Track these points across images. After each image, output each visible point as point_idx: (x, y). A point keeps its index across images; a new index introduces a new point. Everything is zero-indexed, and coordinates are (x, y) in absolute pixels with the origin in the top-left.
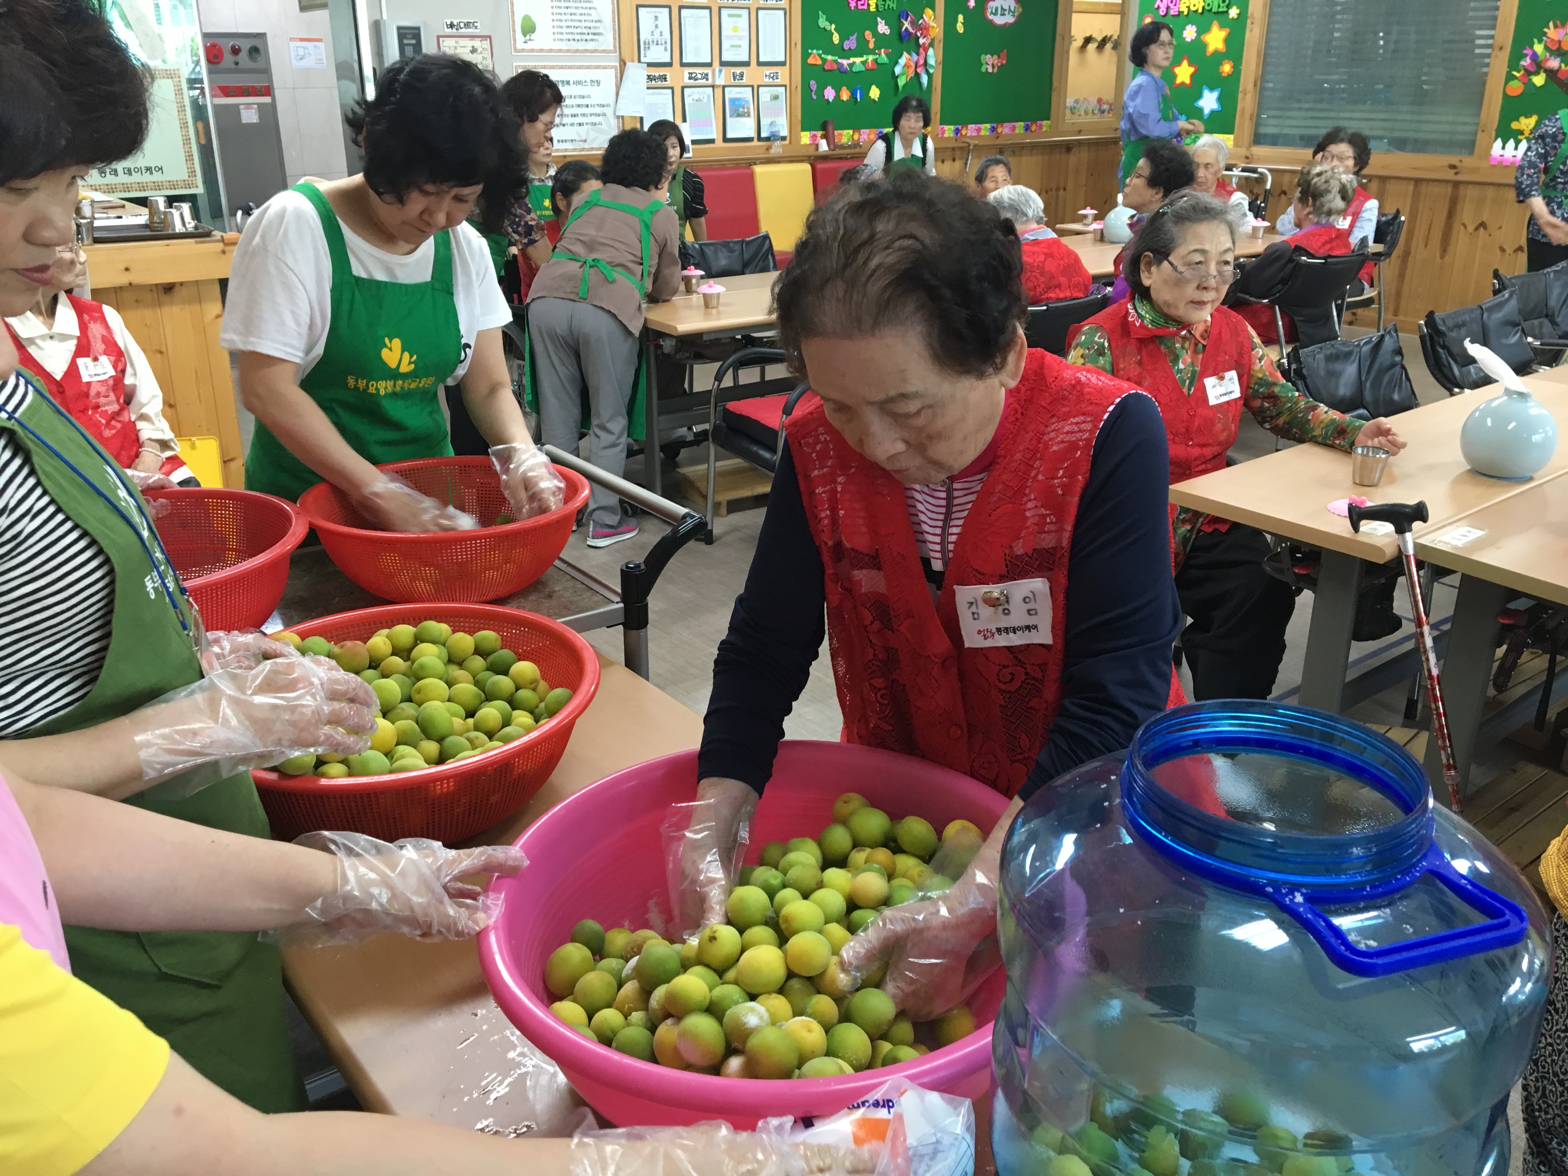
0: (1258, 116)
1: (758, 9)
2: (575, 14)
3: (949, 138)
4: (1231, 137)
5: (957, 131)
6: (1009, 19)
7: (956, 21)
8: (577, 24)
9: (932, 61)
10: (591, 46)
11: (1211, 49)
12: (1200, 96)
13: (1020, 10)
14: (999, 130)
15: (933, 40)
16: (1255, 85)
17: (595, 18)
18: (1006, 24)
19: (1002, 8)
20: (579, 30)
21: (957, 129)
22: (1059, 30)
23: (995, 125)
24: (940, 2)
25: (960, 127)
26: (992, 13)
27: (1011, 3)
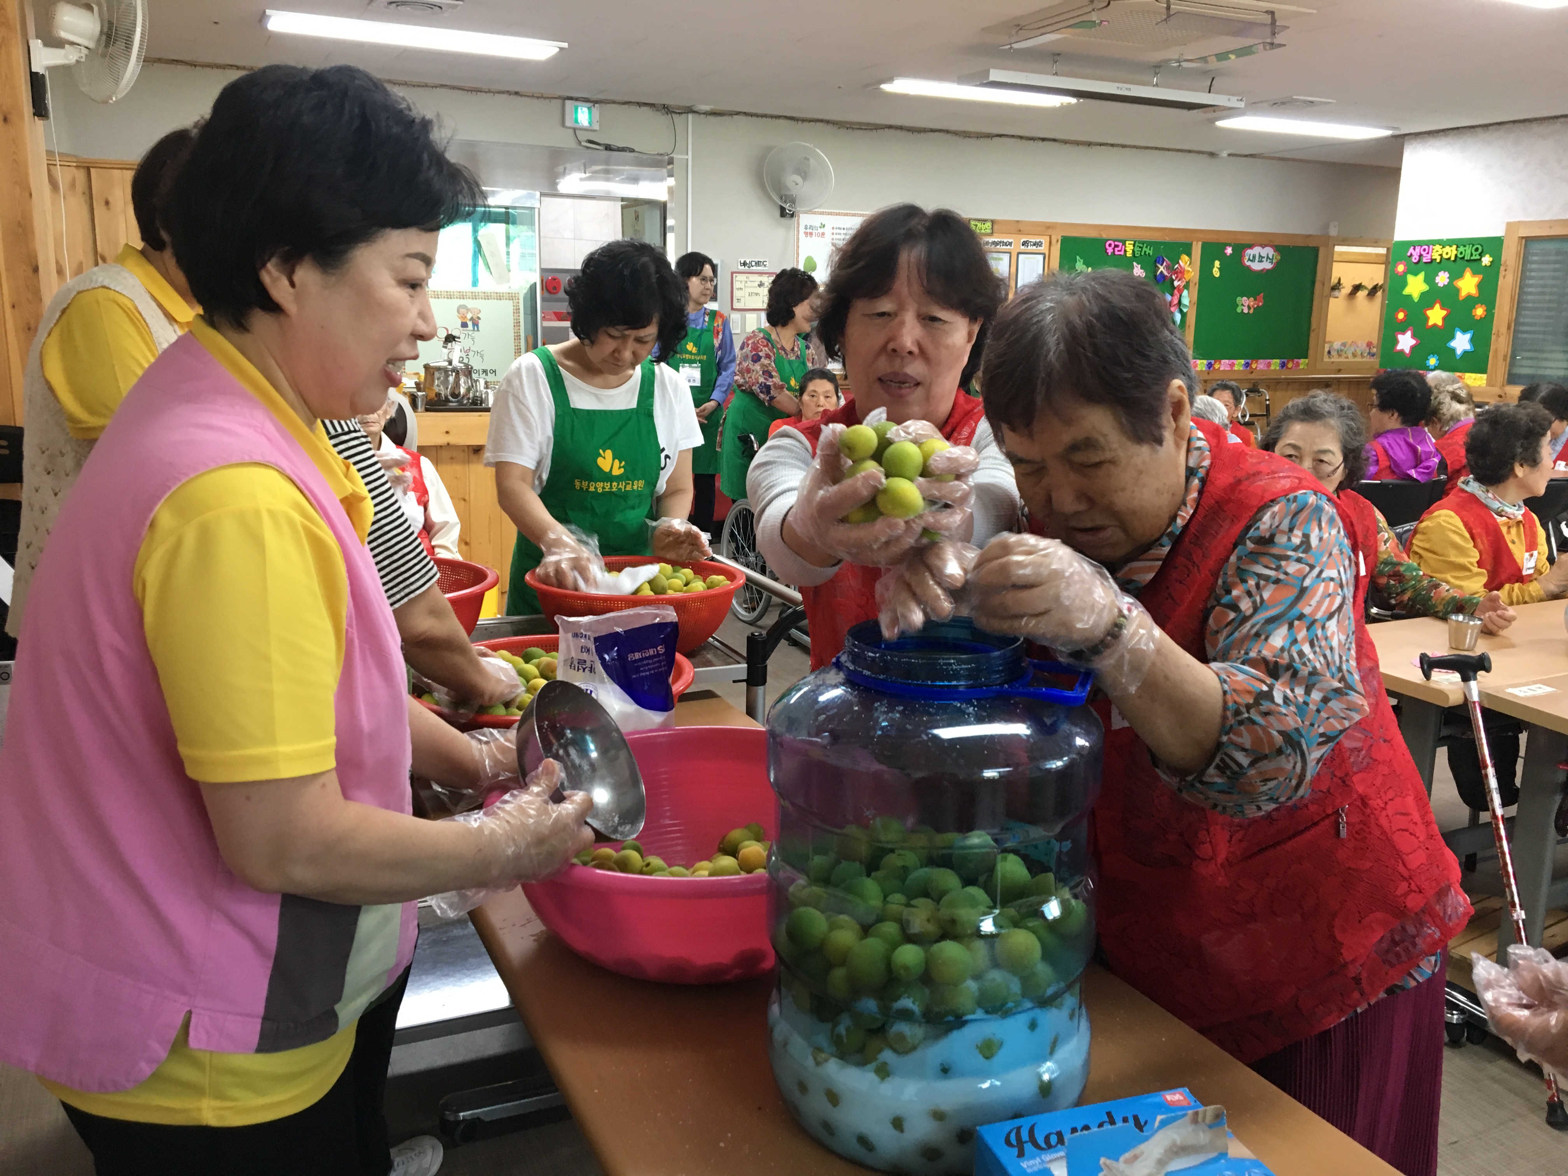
0: (1513, 356)
1: (1019, 253)
4: (1484, 376)
5: (1210, 366)
6: (1268, 266)
7: (1213, 267)
9: (1186, 301)
11: (1464, 293)
12: (1452, 337)
13: (1279, 257)
14: (1254, 366)
15: (1188, 283)
16: (1509, 328)
18: (1262, 270)
19: (1260, 256)
21: (1210, 363)
22: (1319, 277)
23: (1249, 361)
24: (1197, 250)
25: (1213, 362)
26: (1249, 260)
27: (1269, 251)
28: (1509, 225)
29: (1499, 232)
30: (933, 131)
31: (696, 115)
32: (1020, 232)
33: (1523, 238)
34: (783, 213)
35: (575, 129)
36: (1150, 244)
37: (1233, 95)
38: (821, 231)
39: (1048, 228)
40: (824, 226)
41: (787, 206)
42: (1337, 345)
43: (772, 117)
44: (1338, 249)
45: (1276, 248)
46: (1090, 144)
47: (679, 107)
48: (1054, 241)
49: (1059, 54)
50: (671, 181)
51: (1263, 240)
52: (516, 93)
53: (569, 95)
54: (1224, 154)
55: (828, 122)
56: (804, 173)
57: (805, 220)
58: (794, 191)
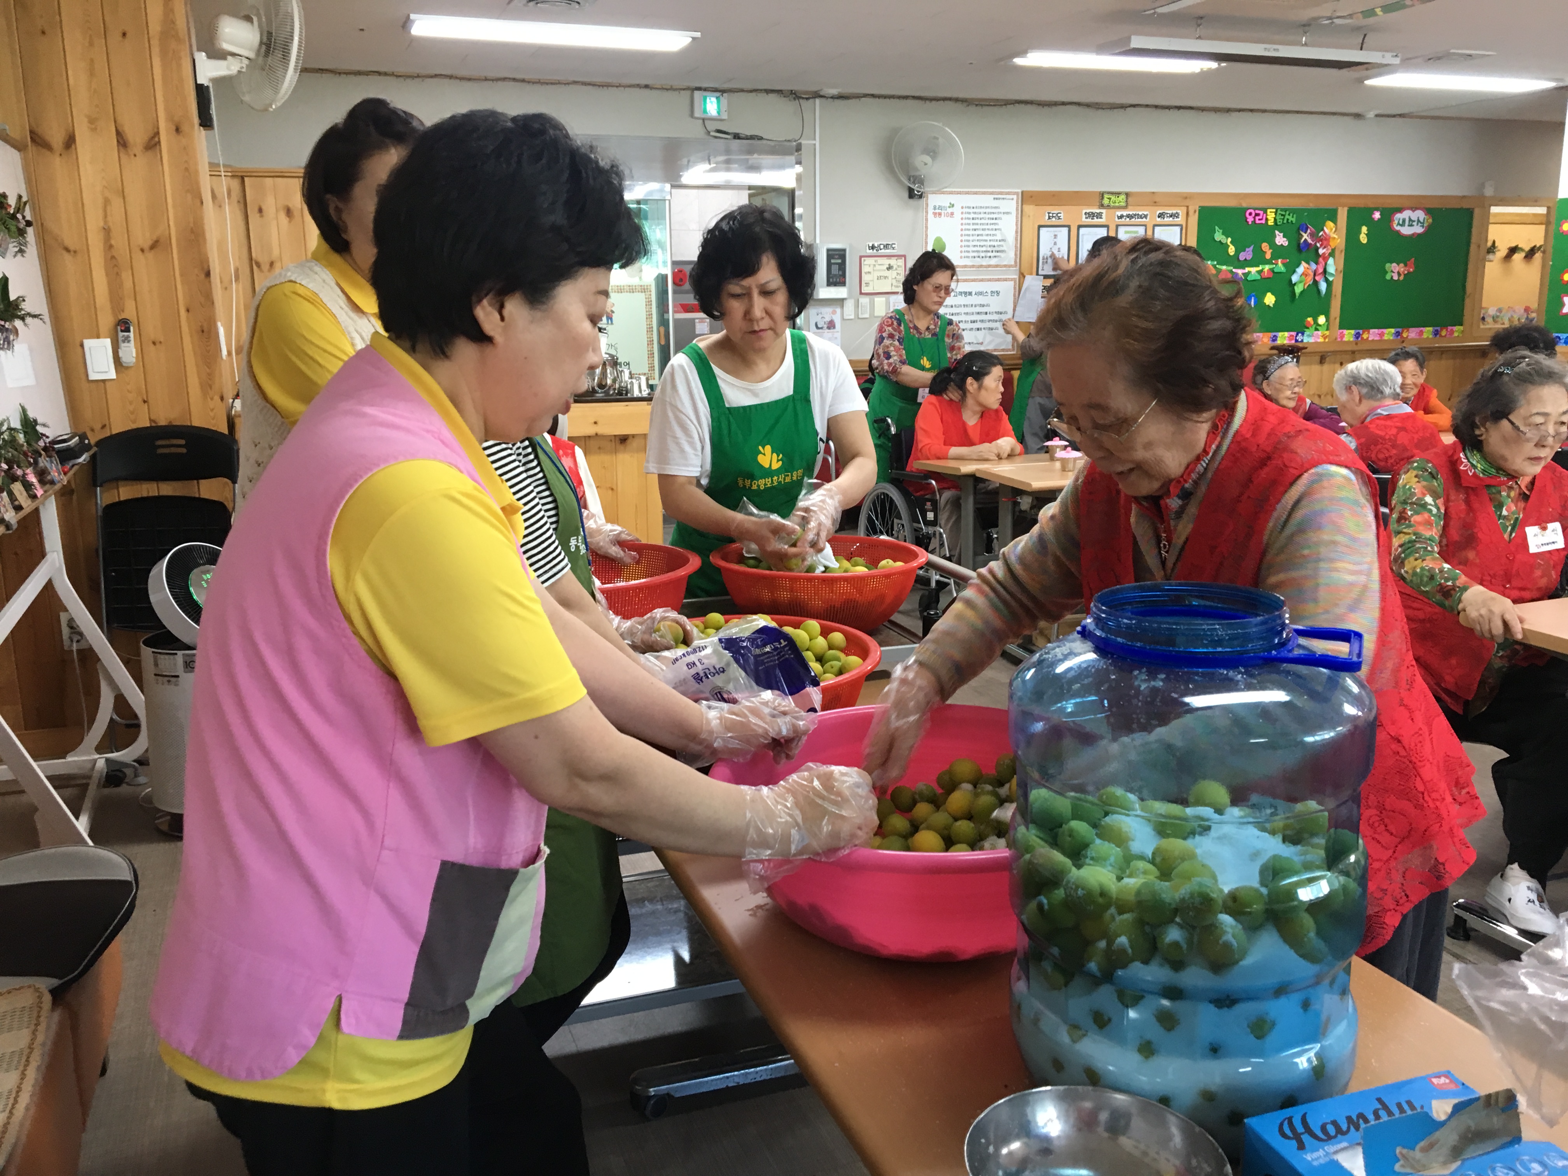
1: (1155, 226)
2: (982, 235)
3: (1349, 342)
5: (1357, 336)
6: (1419, 230)
7: (1360, 233)
8: (982, 243)
9: (1331, 269)
10: (993, 262)
13: (1430, 221)
14: (1405, 335)
15: (1333, 250)
17: (999, 237)
18: (1413, 234)
19: (1410, 220)
20: (984, 249)
21: (1358, 333)
22: (1474, 239)
23: (1400, 330)
24: (1343, 215)
25: (1361, 332)
26: (1399, 224)
27: (1420, 215)
30: (1063, 104)
31: (823, 100)
32: (1155, 203)
34: (911, 194)
35: (704, 120)
36: (1293, 211)
37: (1387, 51)
38: (950, 210)
39: (1185, 198)
40: (953, 206)
41: (915, 187)
42: (1492, 311)
43: (899, 97)
44: (1494, 210)
45: (1428, 211)
46: (1229, 110)
47: (806, 93)
48: (1191, 212)
49: (1202, 18)
50: (799, 169)
51: (1414, 202)
52: (647, 86)
53: (698, 85)
54: (1371, 115)
55: (957, 100)
56: (933, 152)
57: (934, 200)
58: (923, 172)
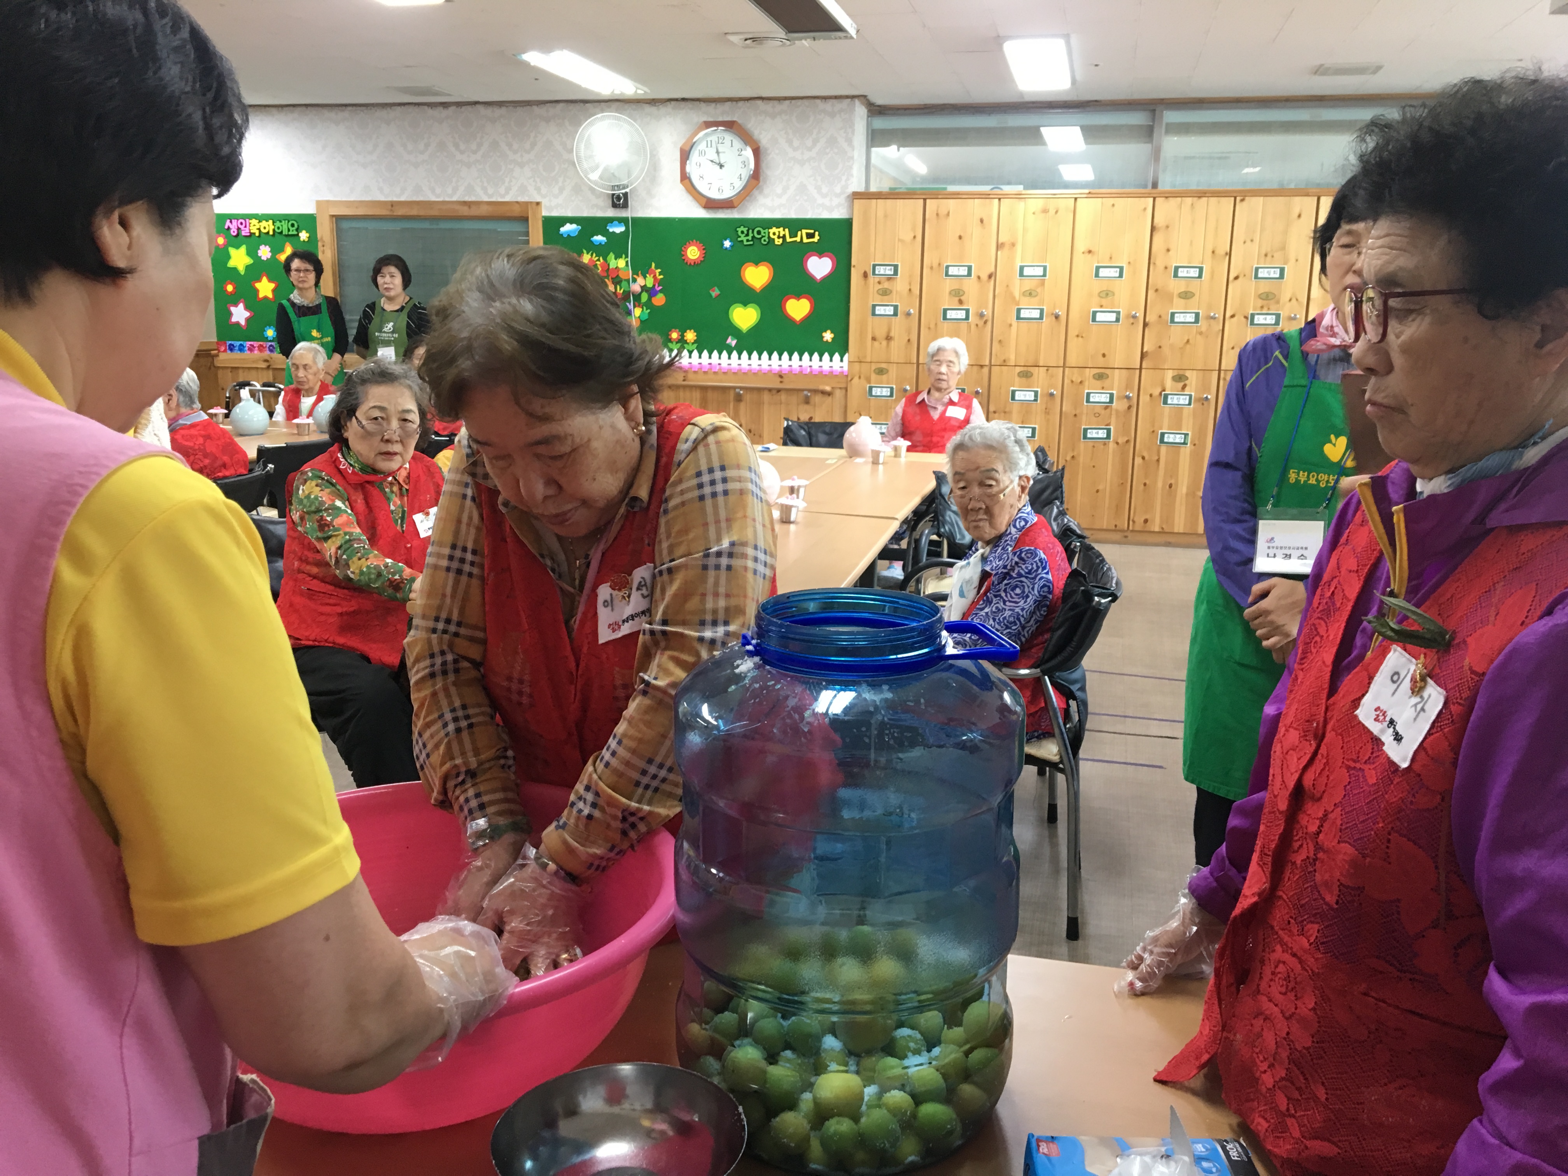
28: (319, 203)
29: (310, 210)
33: (333, 216)
